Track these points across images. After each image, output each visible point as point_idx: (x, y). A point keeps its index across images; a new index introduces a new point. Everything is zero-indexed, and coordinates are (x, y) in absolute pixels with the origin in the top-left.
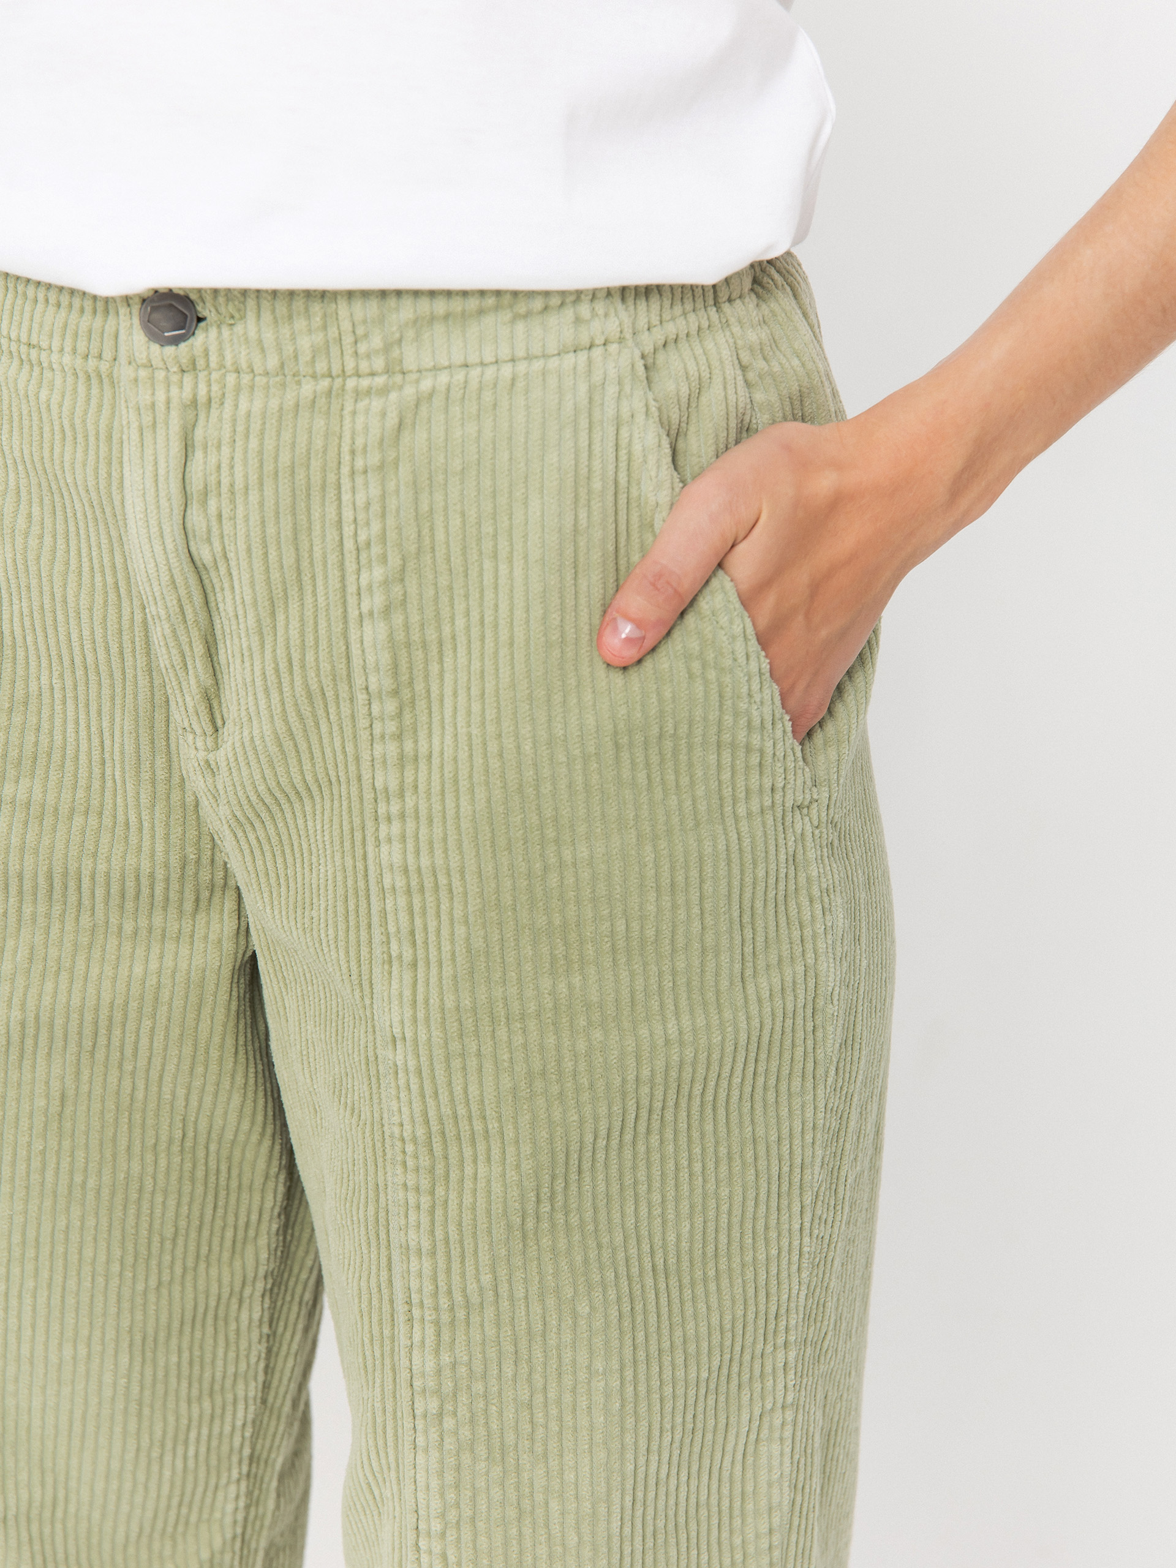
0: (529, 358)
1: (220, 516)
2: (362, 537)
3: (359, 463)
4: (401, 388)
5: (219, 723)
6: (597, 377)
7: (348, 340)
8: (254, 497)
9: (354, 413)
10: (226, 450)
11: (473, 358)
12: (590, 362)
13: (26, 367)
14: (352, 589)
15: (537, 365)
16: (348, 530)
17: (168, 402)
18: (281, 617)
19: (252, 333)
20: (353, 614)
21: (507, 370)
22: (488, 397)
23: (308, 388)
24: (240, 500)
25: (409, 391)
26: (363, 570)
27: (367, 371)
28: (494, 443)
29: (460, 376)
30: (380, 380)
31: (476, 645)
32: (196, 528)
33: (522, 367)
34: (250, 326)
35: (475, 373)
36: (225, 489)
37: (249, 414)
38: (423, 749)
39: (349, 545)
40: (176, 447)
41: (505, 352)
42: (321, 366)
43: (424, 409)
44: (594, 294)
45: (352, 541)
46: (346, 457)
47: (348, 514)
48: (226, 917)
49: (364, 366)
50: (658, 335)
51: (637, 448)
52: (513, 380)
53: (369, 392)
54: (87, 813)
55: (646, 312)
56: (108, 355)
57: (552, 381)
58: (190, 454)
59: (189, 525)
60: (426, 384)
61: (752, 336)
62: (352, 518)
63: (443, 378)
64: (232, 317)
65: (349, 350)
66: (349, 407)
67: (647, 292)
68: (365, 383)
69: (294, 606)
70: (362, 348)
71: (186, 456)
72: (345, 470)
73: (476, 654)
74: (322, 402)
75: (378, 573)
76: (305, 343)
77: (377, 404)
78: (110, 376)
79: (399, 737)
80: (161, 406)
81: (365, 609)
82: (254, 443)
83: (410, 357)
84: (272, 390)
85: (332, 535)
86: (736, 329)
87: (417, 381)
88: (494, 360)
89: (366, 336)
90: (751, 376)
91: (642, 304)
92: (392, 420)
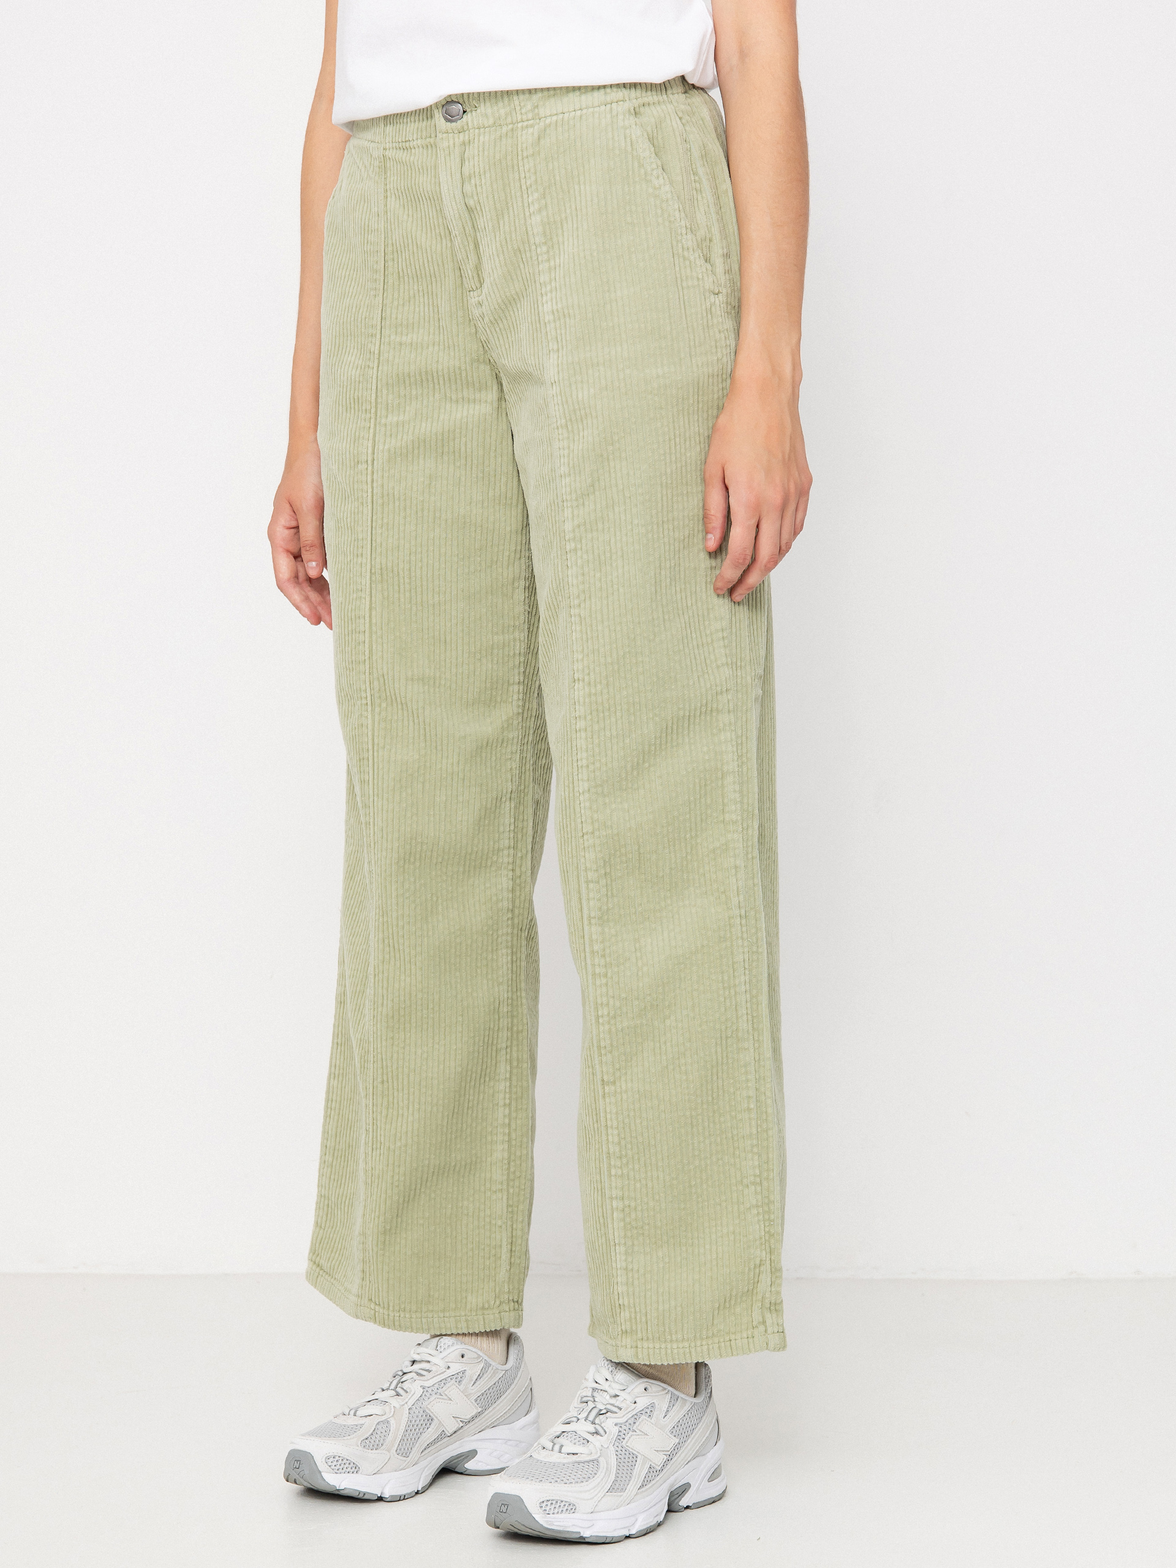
0: (587, 108)
1: (476, 185)
2: (528, 183)
3: (525, 155)
4: (539, 124)
5: (482, 281)
6: (614, 113)
7: (518, 108)
8: (488, 175)
9: (522, 135)
10: (476, 158)
11: (565, 110)
12: (611, 109)
13: (405, 151)
14: (526, 205)
15: (591, 110)
16: (523, 181)
17: (454, 144)
18: (501, 222)
19: (483, 111)
20: (527, 214)
21: (578, 113)
22: (571, 123)
23: (505, 129)
24: (483, 177)
25: (542, 124)
26: (530, 196)
27: (526, 119)
28: (575, 140)
29: (561, 116)
30: (531, 122)
31: (575, 218)
32: (468, 192)
33: (584, 111)
34: (482, 109)
35: (566, 115)
36: (477, 174)
37: (484, 142)
38: (557, 264)
39: (524, 187)
40: (458, 160)
41: (577, 107)
42: (509, 120)
43: (548, 131)
44: (611, 86)
45: (525, 186)
46: (520, 153)
47: (523, 176)
48: (494, 392)
49: (524, 117)
50: (641, 101)
51: (634, 137)
52: (581, 116)
53: (527, 127)
54: (434, 345)
55: (633, 93)
56: (433, 136)
57: (597, 115)
58: (463, 163)
59: (464, 191)
60: (548, 121)
61: (683, 107)
62: (524, 176)
63: (554, 118)
64: (476, 107)
65: (518, 113)
66: (520, 134)
67: (634, 85)
68: (525, 124)
69: (506, 217)
70: (523, 111)
71: (462, 164)
72: (520, 158)
73: (575, 222)
74: (510, 134)
75: (536, 195)
76: (502, 112)
77: (531, 130)
78: (435, 143)
79: (548, 260)
80: (452, 146)
81: (531, 211)
82: (486, 153)
83: (542, 112)
84: (492, 132)
85: (518, 184)
86: (675, 104)
87: (545, 121)
88: (573, 110)
89: (524, 106)
90: (684, 121)
91: (633, 90)
92: (536, 135)
